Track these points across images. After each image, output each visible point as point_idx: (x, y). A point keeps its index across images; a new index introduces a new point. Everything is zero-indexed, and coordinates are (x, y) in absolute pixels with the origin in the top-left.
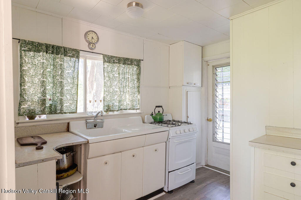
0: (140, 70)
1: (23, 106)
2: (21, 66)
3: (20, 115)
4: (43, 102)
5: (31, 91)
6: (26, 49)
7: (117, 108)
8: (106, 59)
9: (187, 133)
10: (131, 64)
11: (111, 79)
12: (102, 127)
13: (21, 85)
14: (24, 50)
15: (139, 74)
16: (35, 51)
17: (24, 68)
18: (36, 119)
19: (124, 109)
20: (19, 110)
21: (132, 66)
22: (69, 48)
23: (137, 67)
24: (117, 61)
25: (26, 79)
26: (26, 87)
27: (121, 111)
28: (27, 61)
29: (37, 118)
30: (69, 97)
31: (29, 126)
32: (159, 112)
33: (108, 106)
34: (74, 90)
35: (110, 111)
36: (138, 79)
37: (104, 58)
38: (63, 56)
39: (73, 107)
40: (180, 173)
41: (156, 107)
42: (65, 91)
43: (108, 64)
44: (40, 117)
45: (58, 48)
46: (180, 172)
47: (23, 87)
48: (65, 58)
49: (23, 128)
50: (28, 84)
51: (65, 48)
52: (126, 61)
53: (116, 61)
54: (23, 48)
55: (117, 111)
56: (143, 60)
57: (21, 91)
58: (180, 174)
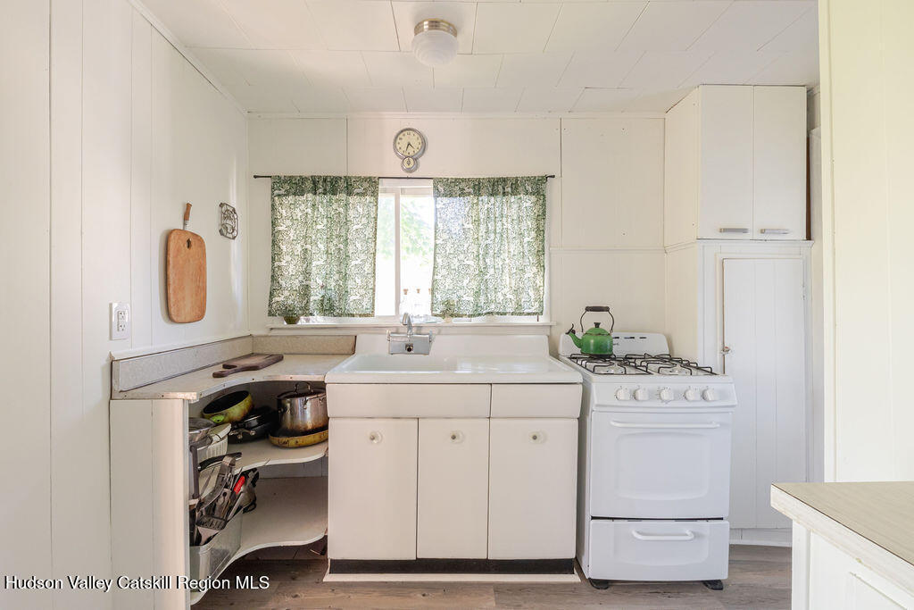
0: (544, 205)
1: (277, 299)
2: (273, 224)
3: (270, 314)
4: (305, 291)
5: (292, 269)
6: (282, 192)
7: (470, 309)
8: (441, 189)
9: (669, 405)
10: (515, 192)
11: (454, 236)
12: (427, 353)
13: (273, 259)
14: (279, 195)
15: (542, 216)
16: (295, 194)
17: (280, 228)
18: (299, 323)
19: (498, 313)
20: (270, 305)
21: (519, 196)
22: (355, 177)
23: (533, 198)
24: (471, 190)
25: (284, 247)
26: (283, 263)
27: (490, 317)
28: (284, 214)
29: (302, 322)
30: (358, 281)
31: (288, 336)
32: (597, 325)
33: (448, 304)
34: (367, 265)
35: (452, 315)
36: (540, 231)
37: (435, 187)
38: (343, 196)
39: (366, 303)
40: (640, 537)
41: (588, 309)
42: (352, 270)
43: (446, 200)
44: (308, 320)
45: (336, 179)
46: (638, 532)
47: (276, 264)
48: (352, 200)
49: (278, 339)
50: (288, 258)
51: (347, 179)
52: (500, 186)
53: (467, 190)
54: (276, 192)
55: (470, 316)
56: (554, 177)
57: (273, 270)
58: (639, 540)
